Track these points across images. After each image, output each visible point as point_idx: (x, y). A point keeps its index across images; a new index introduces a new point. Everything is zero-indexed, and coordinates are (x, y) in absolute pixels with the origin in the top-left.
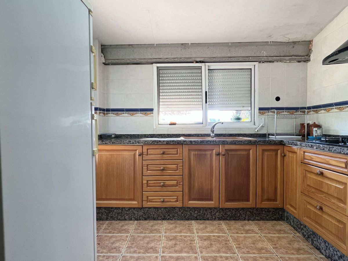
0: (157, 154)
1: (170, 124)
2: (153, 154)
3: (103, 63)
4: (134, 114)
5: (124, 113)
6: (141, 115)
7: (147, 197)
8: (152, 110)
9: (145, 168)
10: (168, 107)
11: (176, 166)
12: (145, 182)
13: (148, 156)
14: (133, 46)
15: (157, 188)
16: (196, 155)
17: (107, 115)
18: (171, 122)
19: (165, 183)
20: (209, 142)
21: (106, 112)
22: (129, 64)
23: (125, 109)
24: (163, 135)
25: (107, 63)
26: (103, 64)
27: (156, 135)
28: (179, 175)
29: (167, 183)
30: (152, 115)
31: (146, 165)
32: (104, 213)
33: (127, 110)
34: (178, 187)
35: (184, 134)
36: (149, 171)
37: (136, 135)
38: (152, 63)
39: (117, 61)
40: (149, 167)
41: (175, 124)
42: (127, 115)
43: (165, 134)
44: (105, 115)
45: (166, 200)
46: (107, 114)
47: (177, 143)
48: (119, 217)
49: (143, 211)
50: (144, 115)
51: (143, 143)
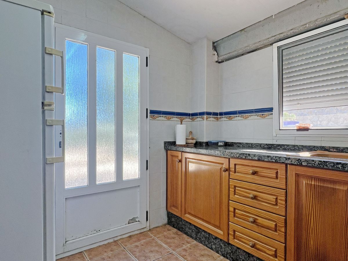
0: (246, 172)
1: (298, 130)
2: (242, 172)
3: (217, 62)
4: (248, 117)
5: (237, 116)
6: (256, 117)
7: (234, 231)
8: (271, 110)
9: (232, 190)
10: (298, 104)
11: (275, 197)
12: (231, 209)
13: (236, 174)
14: (246, 30)
15: (246, 224)
16: (313, 186)
17: (220, 120)
18: (299, 127)
19: (257, 219)
20: (340, 166)
21: (219, 116)
22: (243, 54)
23: (239, 111)
24: (286, 146)
25: (220, 61)
26: (217, 64)
27: (275, 146)
28: (278, 213)
29: (260, 220)
30: (271, 116)
31: (233, 187)
32: (194, 231)
33: (240, 113)
34: (277, 234)
35: (324, 147)
36: (237, 195)
37: (249, 144)
38: (272, 44)
39: (229, 55)
40: (237, 190)
41: (307, 129)
42: (240, 118)
43: (289, 145)
44: (218, 120)
45: (258, 246)
46: (220, 118)
47: (274, 161)
48: (207, 243)
49: (230, 248)
50: (260, 118)
51: (229, 155)
